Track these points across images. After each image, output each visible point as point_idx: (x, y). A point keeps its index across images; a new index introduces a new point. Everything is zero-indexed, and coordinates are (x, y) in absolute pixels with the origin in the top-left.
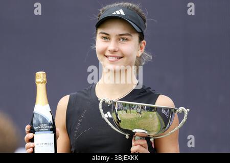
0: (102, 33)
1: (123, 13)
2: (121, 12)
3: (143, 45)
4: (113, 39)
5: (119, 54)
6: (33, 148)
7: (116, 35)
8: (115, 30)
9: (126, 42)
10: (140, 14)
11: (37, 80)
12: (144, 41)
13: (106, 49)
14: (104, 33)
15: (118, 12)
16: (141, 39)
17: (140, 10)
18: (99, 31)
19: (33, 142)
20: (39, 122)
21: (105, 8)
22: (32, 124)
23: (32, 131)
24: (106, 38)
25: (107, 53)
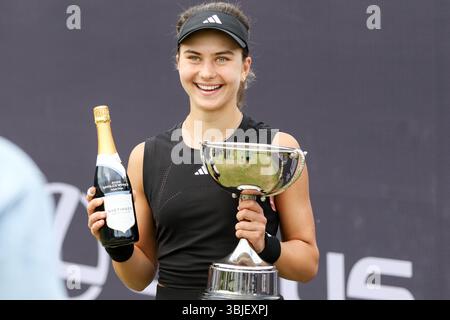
0: (188, 51)
1: (219, 22)
2: (215, 19)
3: (247, 64)
4: (207, 60)
5: (217, 82)
6: (105, 219)
7: (212, 55)
8: (209, 47)
9: (225, 62)
10: (241, 20)
11: (97, 119)
12: (249, 58)
13: (197, 74)
14: (193, 52)
15: (211, 20)
16: (245, 56)
17: (241, 14)
18: (183, 49)
19: (103, 210)
20: (105, 178)
21: (187, 12)
22: (96, 185)
23: (99, 194)
24: (195, 58)
25: (199, 81)
